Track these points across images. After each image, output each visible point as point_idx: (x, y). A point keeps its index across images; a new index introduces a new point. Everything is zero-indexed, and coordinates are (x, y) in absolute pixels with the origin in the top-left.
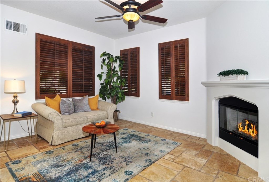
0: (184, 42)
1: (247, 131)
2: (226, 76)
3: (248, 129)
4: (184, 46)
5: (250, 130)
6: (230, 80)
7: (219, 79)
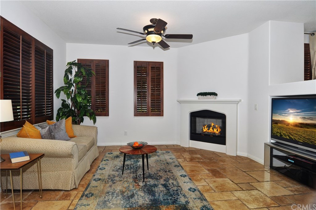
0: (160, 65)
1: (212, 130)
2: (204, 96)
3: (213, 129)
4: (160, 68)
5: (215, 129)
6: (207, 99)
7: (196, 98)
